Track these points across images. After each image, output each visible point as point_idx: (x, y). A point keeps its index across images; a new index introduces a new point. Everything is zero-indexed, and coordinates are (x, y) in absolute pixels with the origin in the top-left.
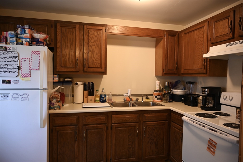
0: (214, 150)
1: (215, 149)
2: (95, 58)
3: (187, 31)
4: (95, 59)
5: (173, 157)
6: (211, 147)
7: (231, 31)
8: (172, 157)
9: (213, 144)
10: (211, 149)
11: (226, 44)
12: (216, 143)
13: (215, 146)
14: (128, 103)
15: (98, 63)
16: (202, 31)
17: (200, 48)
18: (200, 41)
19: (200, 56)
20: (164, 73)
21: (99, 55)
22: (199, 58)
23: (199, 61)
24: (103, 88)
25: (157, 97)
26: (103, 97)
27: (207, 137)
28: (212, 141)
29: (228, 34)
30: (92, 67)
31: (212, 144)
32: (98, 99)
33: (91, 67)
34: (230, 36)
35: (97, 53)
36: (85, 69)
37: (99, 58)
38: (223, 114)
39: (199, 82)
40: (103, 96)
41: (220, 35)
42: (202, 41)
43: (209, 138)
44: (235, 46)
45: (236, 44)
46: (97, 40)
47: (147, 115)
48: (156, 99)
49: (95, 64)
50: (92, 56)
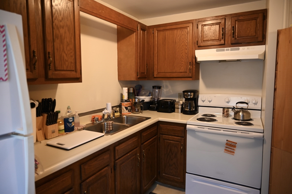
0: (233, 149)
1: (235, 149)
2: (65, 52)
3: (162, 28)
4: (66, 54)
5: (166, 174)
6: (229, 148)
7: (223, 37)
8: (164, 174)
9: (232, 145)
10: (230, 150)
11: (216, 49)
12: (236, 143)
13: (235, 146)
14: (103, 123)
15: (71, 63)
16: (185, 32)
17: (183, 50)
18: (183, 42)
19: (183, 59)
20: (138, 77)
21: (72, 46)
22: (182, 61)
23: (182, 64)
24: (69, 107)
25: (128, 108)
26: (71, 122)
27: (224, 140)
28: (231, 142)
29: (219, 39)
30: (62, 69)
31: (230, 145)
32: (62, 127)
33: (60, 69)
34: (222, 43)
35: (68, 42)
36: (50, 73)
37: (71, 53)
38: (210, 115)
39: (165, 86)
40: (71, 120)
41: (210, 39)
42: (185, 42)
43: (227, 140)
44: (225, 52)
45: (227, 50)
46: (67, 18)
47: (144, 134)
48: (127, 111)
49: (67, 63)
50: (60, 48)
